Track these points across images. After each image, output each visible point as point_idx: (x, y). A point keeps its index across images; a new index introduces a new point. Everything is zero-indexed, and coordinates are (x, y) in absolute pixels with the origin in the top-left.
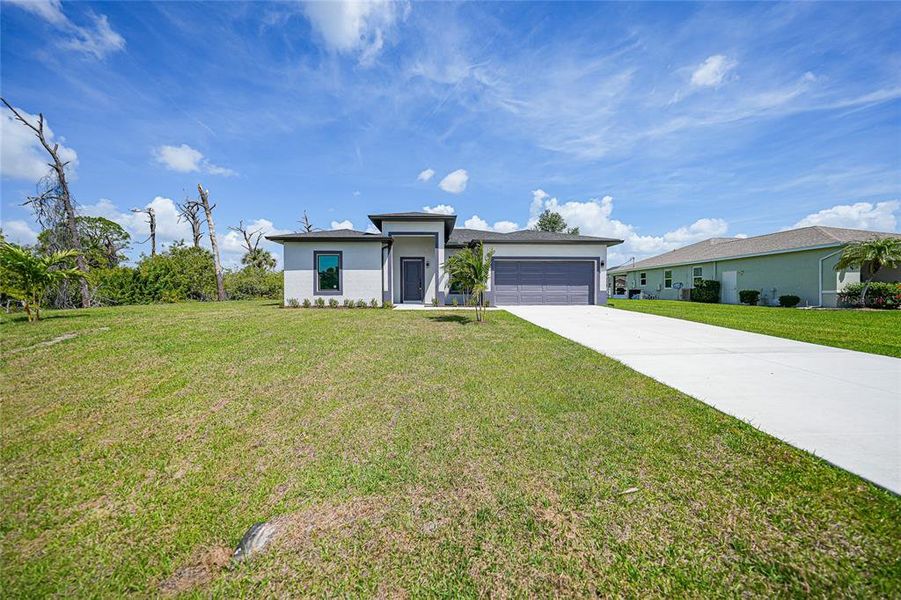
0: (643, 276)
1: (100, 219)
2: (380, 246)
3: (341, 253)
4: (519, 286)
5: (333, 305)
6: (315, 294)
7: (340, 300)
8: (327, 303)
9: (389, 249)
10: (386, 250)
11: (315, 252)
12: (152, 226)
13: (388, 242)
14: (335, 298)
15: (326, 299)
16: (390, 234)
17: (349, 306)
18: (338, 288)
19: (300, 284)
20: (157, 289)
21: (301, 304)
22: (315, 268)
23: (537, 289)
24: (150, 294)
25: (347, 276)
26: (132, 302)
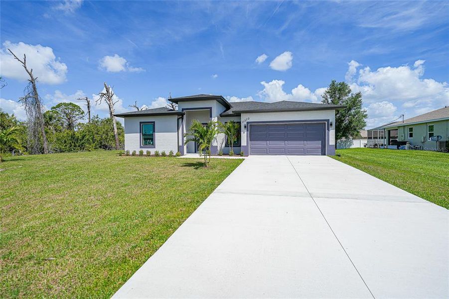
0: (411, 130)
1: (70, 104)
2: (176, 117)
3: (154, 122)
4: (268, 142)
5: (148, 154)
6: (141, 147)
7: (152, 151)
8: (145, 153)
9: (183, 119)
10: (180, 120)
11: (141, 123)
12: (88, 107)
13: (181, 115)
14: (149, 150)
15: (145, 151)
16: (183, 109)
17: (157, 155)
18: (153, 144)
19: (132, 141)
20: (83, 144)
21: (131, 153)
22: (140, 132)
23: (281, 144)
24: (79, 146)
25: (158, 136)
26: (70, 151)
